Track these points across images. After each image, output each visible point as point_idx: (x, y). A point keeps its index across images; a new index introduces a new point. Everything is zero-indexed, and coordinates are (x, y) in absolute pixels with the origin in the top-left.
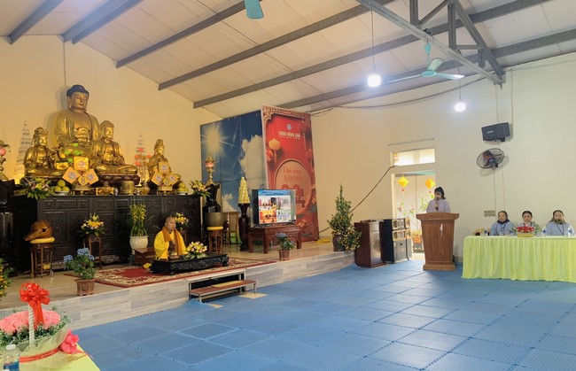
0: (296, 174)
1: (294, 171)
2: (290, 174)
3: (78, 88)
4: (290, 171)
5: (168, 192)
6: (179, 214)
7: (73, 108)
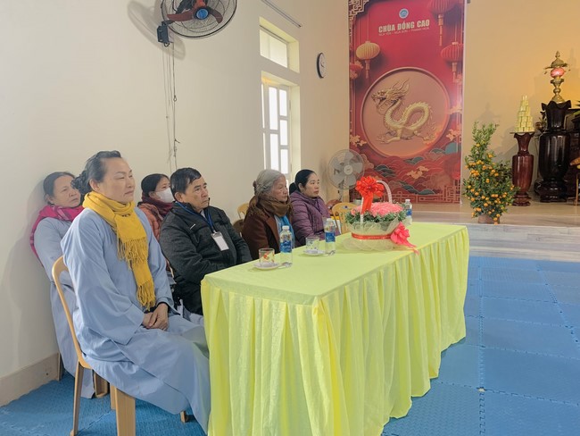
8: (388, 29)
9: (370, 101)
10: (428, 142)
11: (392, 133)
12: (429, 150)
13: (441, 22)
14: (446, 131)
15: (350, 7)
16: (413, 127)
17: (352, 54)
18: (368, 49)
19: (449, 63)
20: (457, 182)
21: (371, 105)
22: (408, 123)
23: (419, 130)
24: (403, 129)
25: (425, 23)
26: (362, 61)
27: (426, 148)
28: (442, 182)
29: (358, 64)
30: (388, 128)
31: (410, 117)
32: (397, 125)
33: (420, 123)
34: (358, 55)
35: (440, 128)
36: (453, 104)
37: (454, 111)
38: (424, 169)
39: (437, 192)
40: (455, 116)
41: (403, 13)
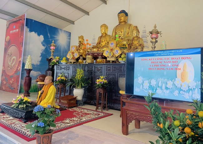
5: (113, 61)
6: (102, 77)
7: (120, 23)
8: (11, 32)
10: (15, 70)
12: (14, 73)
13: (20, 30)
14: (18, 67)
15: (6, 25)
16: (12, 65)
18: (8, 38)
19: (21, 43)
20: (18, 86)
21: (7, 56)
22: (12, 64)
25: (17, 30)
26: (7, 42)
28: (15, 85)
31: (12, 61)
32: (10, 64)
33: (14, 63)
34: (6, 40)
35: (17, 66)
36: (20, 57)
37: (20, 60)
38: (13, 80)
39: (14, 89)
40: (20, 61)
41: (14, 27)
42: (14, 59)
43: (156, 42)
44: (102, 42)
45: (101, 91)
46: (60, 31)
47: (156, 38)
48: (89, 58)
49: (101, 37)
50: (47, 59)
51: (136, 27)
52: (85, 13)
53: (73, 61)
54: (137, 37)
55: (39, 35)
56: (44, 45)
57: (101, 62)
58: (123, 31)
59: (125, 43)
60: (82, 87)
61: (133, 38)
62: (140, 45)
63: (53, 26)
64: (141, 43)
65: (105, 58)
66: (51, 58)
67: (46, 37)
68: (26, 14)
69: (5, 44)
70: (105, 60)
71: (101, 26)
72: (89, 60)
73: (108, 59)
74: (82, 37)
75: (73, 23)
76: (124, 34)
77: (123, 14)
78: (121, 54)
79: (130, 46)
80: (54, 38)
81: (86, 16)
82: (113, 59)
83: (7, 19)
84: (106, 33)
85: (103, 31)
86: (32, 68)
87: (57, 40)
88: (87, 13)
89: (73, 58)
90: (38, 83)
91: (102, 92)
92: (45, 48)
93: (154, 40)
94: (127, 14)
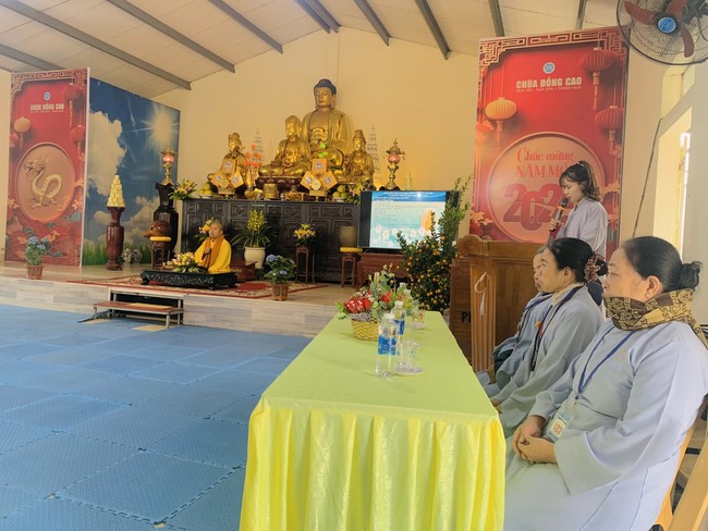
0: (554, 163)
1: (550, 157)
2: (534, 163)
3: (326, 83)
4: (538, 157)
5: (321, 198)
6: (306, 226)
7: (319, 107)
8: (35, 108)
9: (22, 169)
10: (60, 210)
11: (36, 199)
12: (60, 217)
13: (71, 108)
14: (72, 202)
15: (12, 86)
16: (50, 196)
17: (12, 126)
18: (23, 123)
19: (76, 143)
20: (78, 247)
21: (23, 172)
22: (47, 192)
23: (54, 198)
24: (44, 197)
25: (61, 107)
26: (18, 133)
27: (58, 215)
28: (68, 247)
29: (15, 135)
30: (33, 194)
31: (49, 185)
32: (40, 192)
33: (55, 192)
34: (17, 127)
35: (68, 198)
36: (77, 179)
37: (79, 183)
38: (55, 233)
39: (65, 255)
40: (78, 189)
41: (47, 96)
42: (54, 182)
43: (397, 168)
44: (291, 154)
45: (304, 250)
46: (156, 108)
47: (396, 163)
48: (270, 188)
49: (287, 142)
50: (158, 186)
51: (361, 132)
52: (222, 65)
53: (228, 193)
54: (361, 151)
55: (112, 119)
56: (122, 146)
57: (295, 197)
58: (326, 128)
59: (334, 157)
60: (261, 245)
61: (355, 152)
62: (367, 168)
63: (142, 95)
64: (369, 163)
65: (305, 190)
66: (169, 185)
67: (126, 125)
68: (89, 69)
69: (12, 139)
70: (302, 194)
71: (288, 121)
72: (270, 192)
73: (311, 194)
74: (236, 137)
75: (186, 85)
76: (330, 136)
77: (325, 89)
78: (337, 186)
79: (349, 167)
80: (143, 126)
81: (226, 73)
82: (323, 194)
83: (11, 68)
84: (296, 136)
85: (292, 130)
86: (122, 205)
87: (150, 132)
88: (230, 67)
89: (230, 186)
90: (152, 239)
91: (307, 252)
92: (126, 154)
93: (393, 166)
94: (334, 90)
